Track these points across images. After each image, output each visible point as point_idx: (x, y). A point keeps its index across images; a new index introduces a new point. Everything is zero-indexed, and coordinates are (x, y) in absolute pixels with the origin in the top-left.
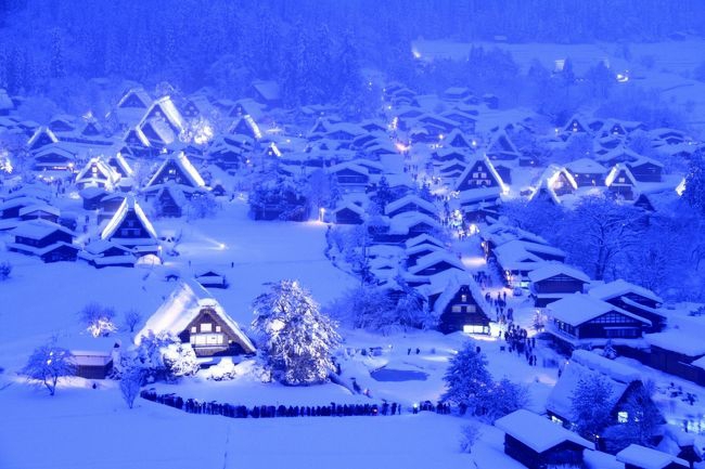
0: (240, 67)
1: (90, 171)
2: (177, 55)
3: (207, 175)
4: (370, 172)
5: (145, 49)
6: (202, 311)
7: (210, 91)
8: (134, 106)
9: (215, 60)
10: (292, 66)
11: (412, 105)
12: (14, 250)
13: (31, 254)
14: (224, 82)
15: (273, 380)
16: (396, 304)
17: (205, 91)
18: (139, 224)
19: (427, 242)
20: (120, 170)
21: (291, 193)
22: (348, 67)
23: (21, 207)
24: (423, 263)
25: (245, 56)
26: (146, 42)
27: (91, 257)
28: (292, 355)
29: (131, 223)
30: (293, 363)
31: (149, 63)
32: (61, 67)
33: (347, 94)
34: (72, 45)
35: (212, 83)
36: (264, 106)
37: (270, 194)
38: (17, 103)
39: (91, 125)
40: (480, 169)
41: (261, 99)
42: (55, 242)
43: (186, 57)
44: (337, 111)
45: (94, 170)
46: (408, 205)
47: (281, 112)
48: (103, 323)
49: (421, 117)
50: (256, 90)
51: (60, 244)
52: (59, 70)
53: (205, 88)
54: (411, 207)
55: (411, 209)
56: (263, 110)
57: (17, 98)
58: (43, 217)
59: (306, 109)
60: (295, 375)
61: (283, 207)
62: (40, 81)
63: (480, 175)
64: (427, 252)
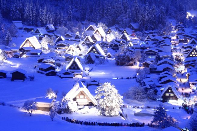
0: (127, 18)
1: (70, 49)
2: (107, 15)
3: (106, 51)
4: (159, 52)
5: (98, 13)
6: (80, 92)
7: (117, 26)
8: (91, 30)
9: (119, 16)
10: (143, 18)
11: (182, 31)
12: (38, 72)
13: (43, 73)
14: (122, 23)
15: (101, 114)
16: (147, 92)
17: (115, 26)
18: (76, 65)
19: (166, 73)
20: (80, 49)
21: (129, 57)
22: (161, 19)
23: (44, 59)
24: (163, 80)
25: (129, 15)
26: (98, 10)
27: (60, 75)
28: (107, 107)
29: (74, 65)
30: (107, 109)
31: (99, 17)
32: (71, 18)
33: (160, 27)
34: (76, 11)
35: (118, 23)
36: (133, 31)
37: (122, 57)
38: (56, 29)
39: (77, 36)
40: (194, 51)
41: (133, 29)
42: (50, 70)
43: (111, 15)
44: (157, 33)
45: (71, 49)
46: (165, 62)
47: (138, 33)
48: (53, 94)
49: (184, 35)
50: (132, 26)
51: (52, 70)
52: (70, 19)
53: (116, 25)
54: (166, 62)
55: (166, 63)
56: (133, 32)
57: (57, 27)
58: (49, 62)
59: (147, 32)
60: (108, 113)
61: (126, 61)
62: (64, 22)
63: (194, 53)
64: (166, 76)
